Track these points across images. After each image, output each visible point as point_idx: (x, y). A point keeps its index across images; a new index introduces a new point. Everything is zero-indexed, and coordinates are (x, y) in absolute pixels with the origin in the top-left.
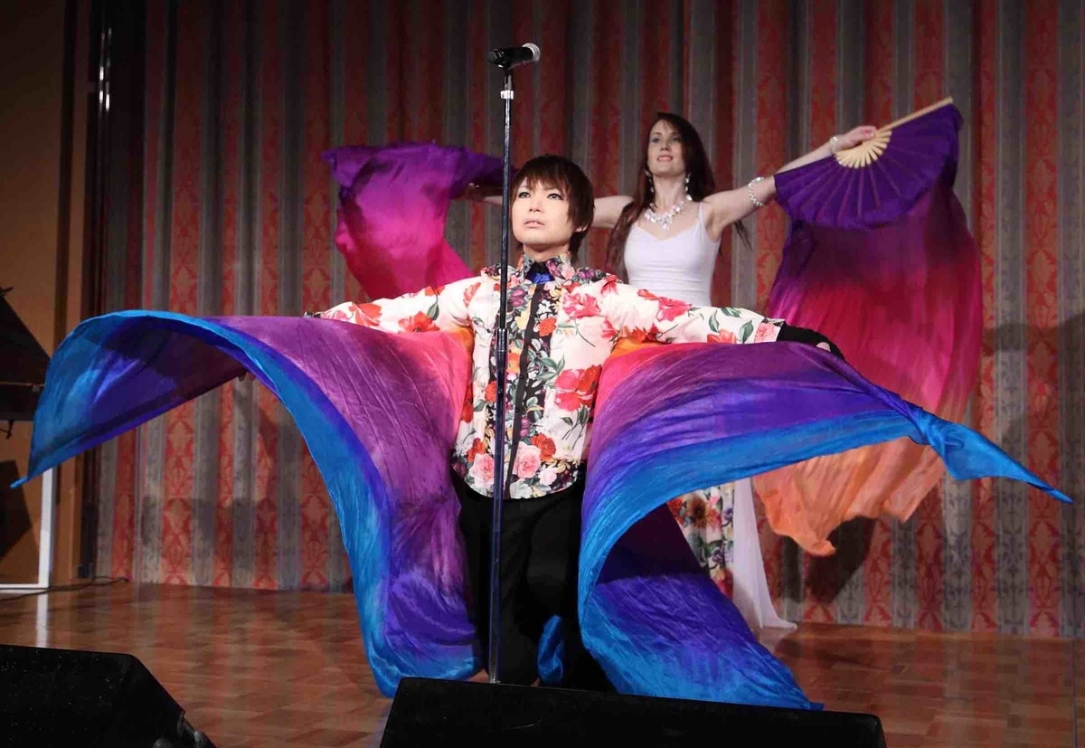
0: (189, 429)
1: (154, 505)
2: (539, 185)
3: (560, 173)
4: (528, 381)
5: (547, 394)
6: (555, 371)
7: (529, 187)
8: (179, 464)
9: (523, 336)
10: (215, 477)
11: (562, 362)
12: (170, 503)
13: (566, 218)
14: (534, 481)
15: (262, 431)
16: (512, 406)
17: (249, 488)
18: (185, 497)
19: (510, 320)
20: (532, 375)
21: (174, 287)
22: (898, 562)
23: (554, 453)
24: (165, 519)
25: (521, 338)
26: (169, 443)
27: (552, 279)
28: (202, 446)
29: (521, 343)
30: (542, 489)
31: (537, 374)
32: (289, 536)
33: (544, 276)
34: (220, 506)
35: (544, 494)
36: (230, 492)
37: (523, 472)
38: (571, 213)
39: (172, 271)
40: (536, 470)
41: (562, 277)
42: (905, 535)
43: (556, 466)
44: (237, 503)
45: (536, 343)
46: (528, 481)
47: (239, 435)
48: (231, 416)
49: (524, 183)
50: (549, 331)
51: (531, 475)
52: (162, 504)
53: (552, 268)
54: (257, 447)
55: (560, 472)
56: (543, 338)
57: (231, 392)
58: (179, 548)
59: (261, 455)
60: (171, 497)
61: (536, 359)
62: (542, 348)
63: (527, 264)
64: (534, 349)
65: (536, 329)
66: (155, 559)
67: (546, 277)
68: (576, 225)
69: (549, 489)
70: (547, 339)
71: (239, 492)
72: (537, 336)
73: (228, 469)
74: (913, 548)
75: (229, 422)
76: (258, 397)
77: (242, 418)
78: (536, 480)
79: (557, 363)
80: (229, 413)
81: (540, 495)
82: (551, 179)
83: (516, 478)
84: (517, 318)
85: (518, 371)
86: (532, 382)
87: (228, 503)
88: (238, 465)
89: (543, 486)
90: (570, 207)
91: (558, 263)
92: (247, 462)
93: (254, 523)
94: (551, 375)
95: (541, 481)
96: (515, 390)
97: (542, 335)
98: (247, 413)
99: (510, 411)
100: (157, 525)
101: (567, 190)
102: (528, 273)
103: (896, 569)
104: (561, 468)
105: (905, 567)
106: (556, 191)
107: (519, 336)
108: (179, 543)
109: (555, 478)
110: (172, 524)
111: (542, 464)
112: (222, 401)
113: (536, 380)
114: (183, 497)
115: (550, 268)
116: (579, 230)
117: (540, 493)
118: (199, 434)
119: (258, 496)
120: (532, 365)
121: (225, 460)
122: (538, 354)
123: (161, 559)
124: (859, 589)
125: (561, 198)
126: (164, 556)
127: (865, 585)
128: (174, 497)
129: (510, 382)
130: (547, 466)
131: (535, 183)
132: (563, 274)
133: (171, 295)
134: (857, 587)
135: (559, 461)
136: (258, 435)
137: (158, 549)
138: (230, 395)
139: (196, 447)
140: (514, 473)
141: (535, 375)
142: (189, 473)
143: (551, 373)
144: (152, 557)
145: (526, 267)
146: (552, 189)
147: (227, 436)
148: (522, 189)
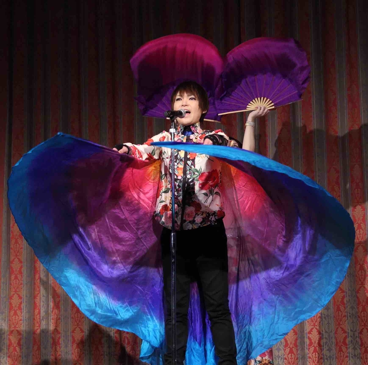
0: (20, 298)
1: (4, 333)
2: (185, 95)
3: (193, 87)
4: (187, 179)
5: (196, 183)
6: (198, 174)
7: (181, 95)
8: (15, 314)
9: (183, 160)
10: (32, 319)
11: (201, 169)
12: (12, 332)
13: (198, 107)
14: (193, 222)
15: (53, 297)
16: (181, 190)
17: (48, 324)
18: (18, 329)
19: (177, 154)
20: (188, 176)
21: (12, 232)
22: (351, 347)
23: (201, 209)
24: (10, 340)
25: (182, 161)
26: (11, 304)
27: (193, 133)
28: (26, 306)
29: (182, 163)
30: (197, 225)
31: (191, 176)
32: (66, 346)
33: (189, 132)
34: (34, 333)
35: (198, 227)
36: (39, 326)
37: (188, 218)
38: (200, 105)
39: (11, 225)
40: (193, 217)
41: (197, 133)
42: (354, 334)
43: (202, 215)
44: (43, 331)
45: (189, 163)
46: (190, 222)
47: (43, 299)
48: (39, 291)
49: (178, 94)
50: (194, 156)
51: (191, 219)
52: (8, 333)
53: (193, 129)
54: (51, 304)
55: (204, 217)
56: (191, 160)
57: (39, 280)
58: (16, 353)
59: (53, 308)
60: (12, 329)
61: (190, 170)
62: (192, 165)
63: (182, 128)
64: (188, 165)
65: (188, 157)
66: (5, 358)
67: (190, 133)
68: (203, 110)
69: (200, 225)
70: (193, 160)
71: (43, 325)
72: (189, 159)
73: (38, 315)
74: (358, 339)
75: (38, 294)
76: (52, 282)
77: (44, 292)
78: (194, 221)
79: (198, 170)
80: (38, 289)
81: (196, 228)
82: (190, 92)
83: (185, 221)
84: (179, 152)
85: (182, 175)
86: (189, 179)
87: (38, 331)
88: (43, 314)
89: (197, 224)
90: (199, 103)
91: (196, 127)
92: (47, 312)
93: (51, 341)
94: (196, 176)
95: (196, 222)
96: (182, 183)
97: (191, 159)
98: (46, 289)
99: (180, 192)
100: (6, 342)
101: (197, 95)
102: (183, 131)
103: (350, 350)
104: (204, 215)
105: (355, 349)
106: (193, 96)
107: (181, 160)
108: (16, 351)
109: (202, 220)
110: (13, 342)
111: (196, 214)
112: (35, 284)
113: (190, 178)
114: (17, 329)
115: (192, 129)
116: (204, 112)
117: (196, 227)
118: (25, 299)
119: (52, 328)
120: (188, 172)
121: (37, 311)
122: (191, 167)
123: (7, 359)
124: (334, 360)
125: (195, 99)
126: (9, 357)
127: (336, 358)
128: (14, 329)
129: (179, 180)
130: (198, 215)
131: (183, 93)
132: (198, 131)
133: (11, 236)
134: (333, 359)
135: (203, 212)
136: (52, 299)
137: (7, 353)
138: (38, 281)
139: (23, 305)
140: (184, 219)
141: (190, 176)
142: (20, 318)
143: (196, 174)
144: (4, 357)
145: (181, 130)
146: (190, 95)
147: (37, 301)
148: (178, 97)
